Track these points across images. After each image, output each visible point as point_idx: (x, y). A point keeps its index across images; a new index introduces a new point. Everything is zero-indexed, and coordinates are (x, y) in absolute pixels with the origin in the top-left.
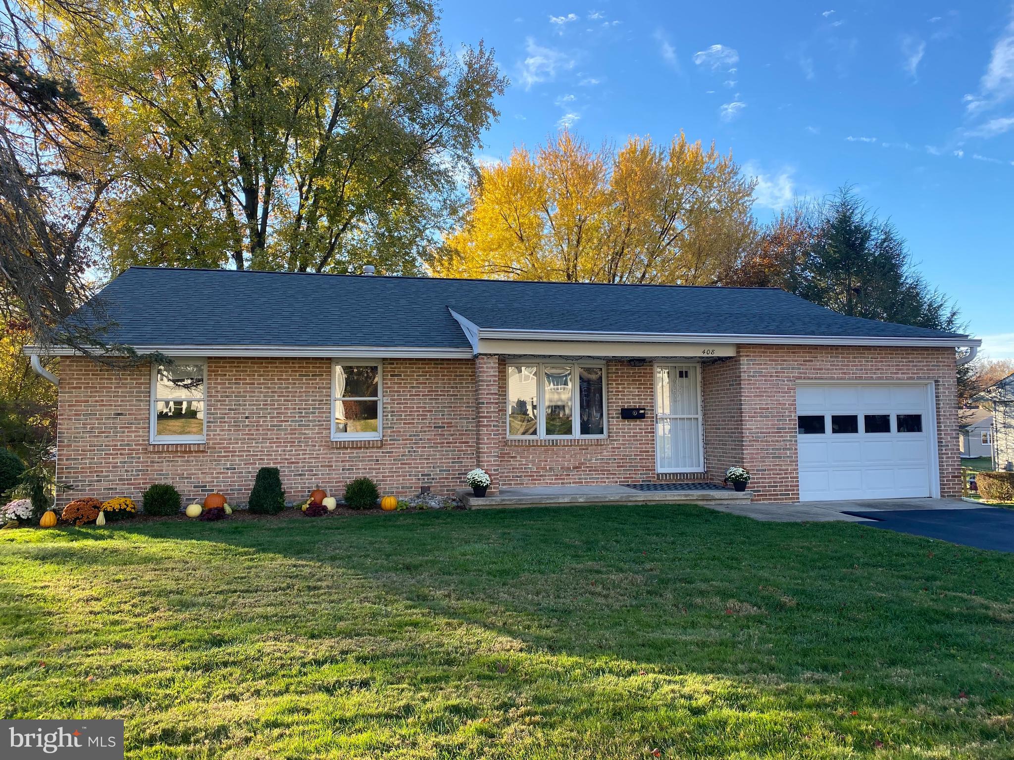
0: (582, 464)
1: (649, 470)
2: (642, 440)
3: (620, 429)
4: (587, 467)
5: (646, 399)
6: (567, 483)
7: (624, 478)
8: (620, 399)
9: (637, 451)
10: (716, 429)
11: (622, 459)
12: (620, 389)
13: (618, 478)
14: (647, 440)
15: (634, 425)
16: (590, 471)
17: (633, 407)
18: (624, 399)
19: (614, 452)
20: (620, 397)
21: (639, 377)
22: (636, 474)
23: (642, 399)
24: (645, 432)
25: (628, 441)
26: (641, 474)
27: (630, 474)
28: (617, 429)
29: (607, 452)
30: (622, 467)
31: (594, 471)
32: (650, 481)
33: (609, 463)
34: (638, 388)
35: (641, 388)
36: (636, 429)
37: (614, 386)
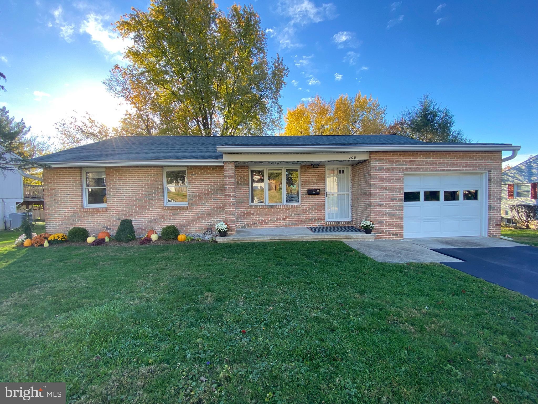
0: (287, 217)
1: (322, 220)
2: (318, 205)
3: (307, 200)
4: (290, 219)
5: (321, 185)
6: (279, 226)
7: (309, 224)
8: (307, 185)
9: (316, 211)
10: (357, 199)
11: (308, 215)
12: (307, 180)
13: (306, 224)
14: (321, 205)
15: (314, 198)
16: (291, 220)
17: (314, 189)
18: (309, 185)
19: (304, 211)
20: (307, 184)
21: (317, 173)
22: (315, 222)
23: (319, 185)
24: (320, 201)
25: (311, 205)
26: (317, 222)
27: (312, 222)
28: (305, 200)
29: (300, 211)
30: (308, 218)
31: (293, 220)
32: (322, 225)
33: (301, 217)
34: (316, 179)
35: (318, 179)
36: (315, 200)
37: (304, 178)
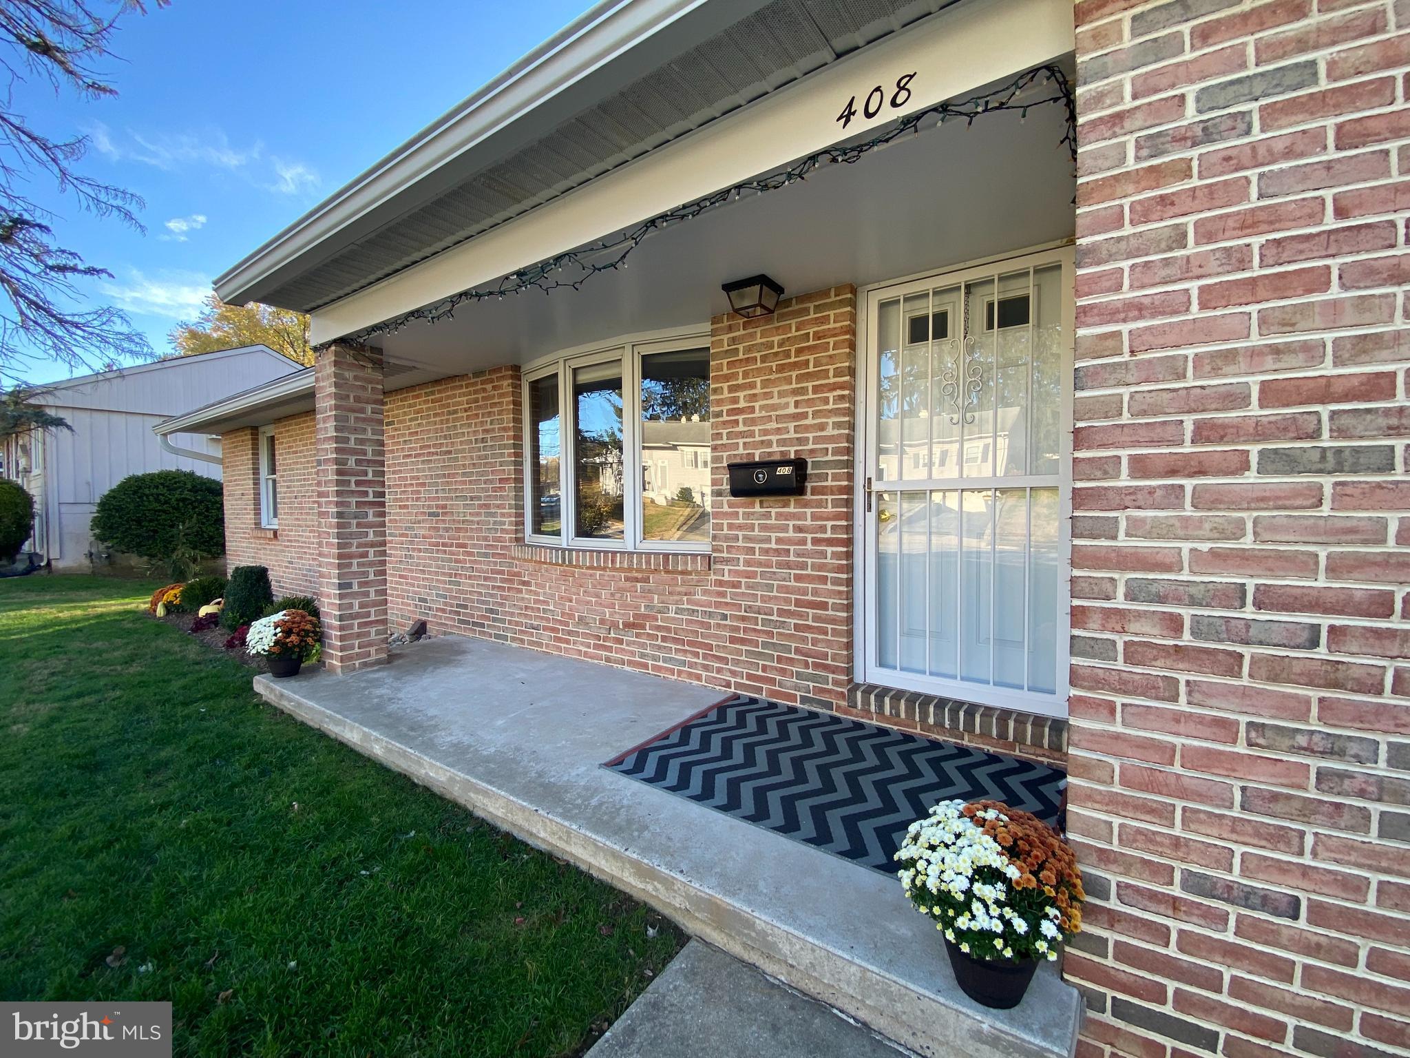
0: (645, 617)
1: (826, 667)
2: (803, 566)
3: (740, 527)
4: (658, 628)
5: (822, 427)
6: (616, 661)
7: (750, 677)
8: (742, 434)
9: (787, 601)
11: (743, 619)
12: (742, 404)
13: (734, 673)
14: (821, 567)
15: (779, 515)
16: (664, 639)
18: (752, 434)
19: (723, 594)
20: (741, 428)
21: (799, 352)
22: (783, 672)
23: (807, 428)
24: (816, 541)
25: (760, 564)
26: (799, 676)
27: (765, 668)
28: (731, 526)
29: (705, 592)
30: (743, 641)
31: (676, 641)
32: (829, 705)
33: (708, 626)
34: (795, 392)
35: (803, 391)
36: (785, 529)
37: (726, 394)
